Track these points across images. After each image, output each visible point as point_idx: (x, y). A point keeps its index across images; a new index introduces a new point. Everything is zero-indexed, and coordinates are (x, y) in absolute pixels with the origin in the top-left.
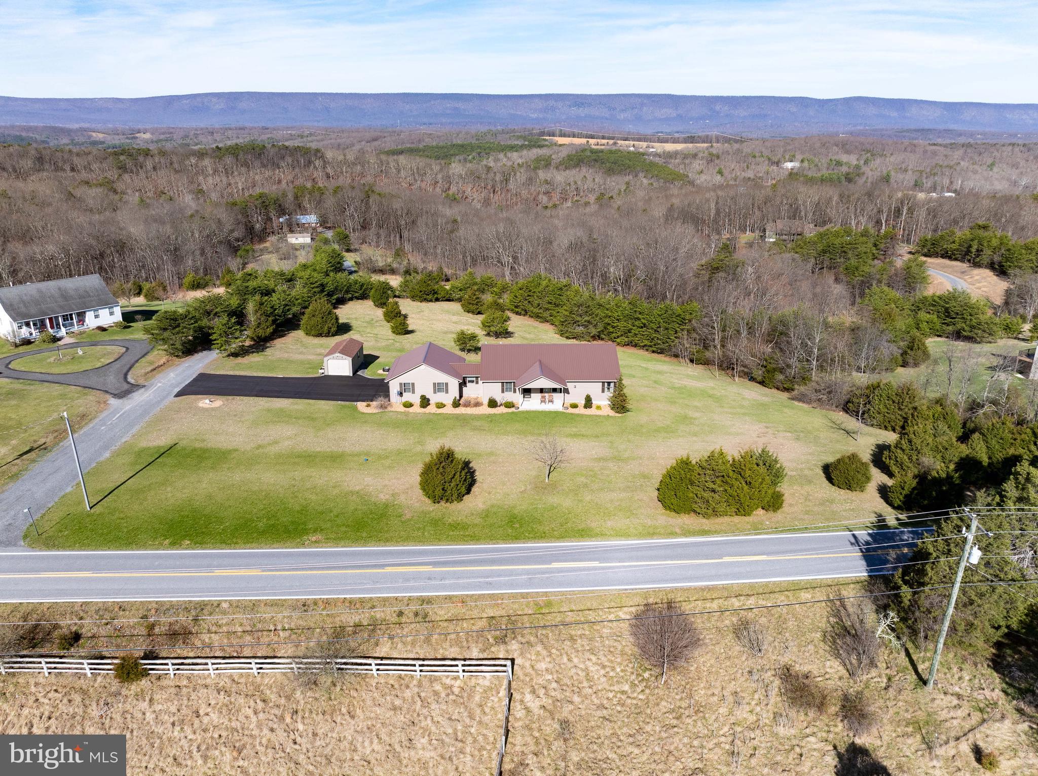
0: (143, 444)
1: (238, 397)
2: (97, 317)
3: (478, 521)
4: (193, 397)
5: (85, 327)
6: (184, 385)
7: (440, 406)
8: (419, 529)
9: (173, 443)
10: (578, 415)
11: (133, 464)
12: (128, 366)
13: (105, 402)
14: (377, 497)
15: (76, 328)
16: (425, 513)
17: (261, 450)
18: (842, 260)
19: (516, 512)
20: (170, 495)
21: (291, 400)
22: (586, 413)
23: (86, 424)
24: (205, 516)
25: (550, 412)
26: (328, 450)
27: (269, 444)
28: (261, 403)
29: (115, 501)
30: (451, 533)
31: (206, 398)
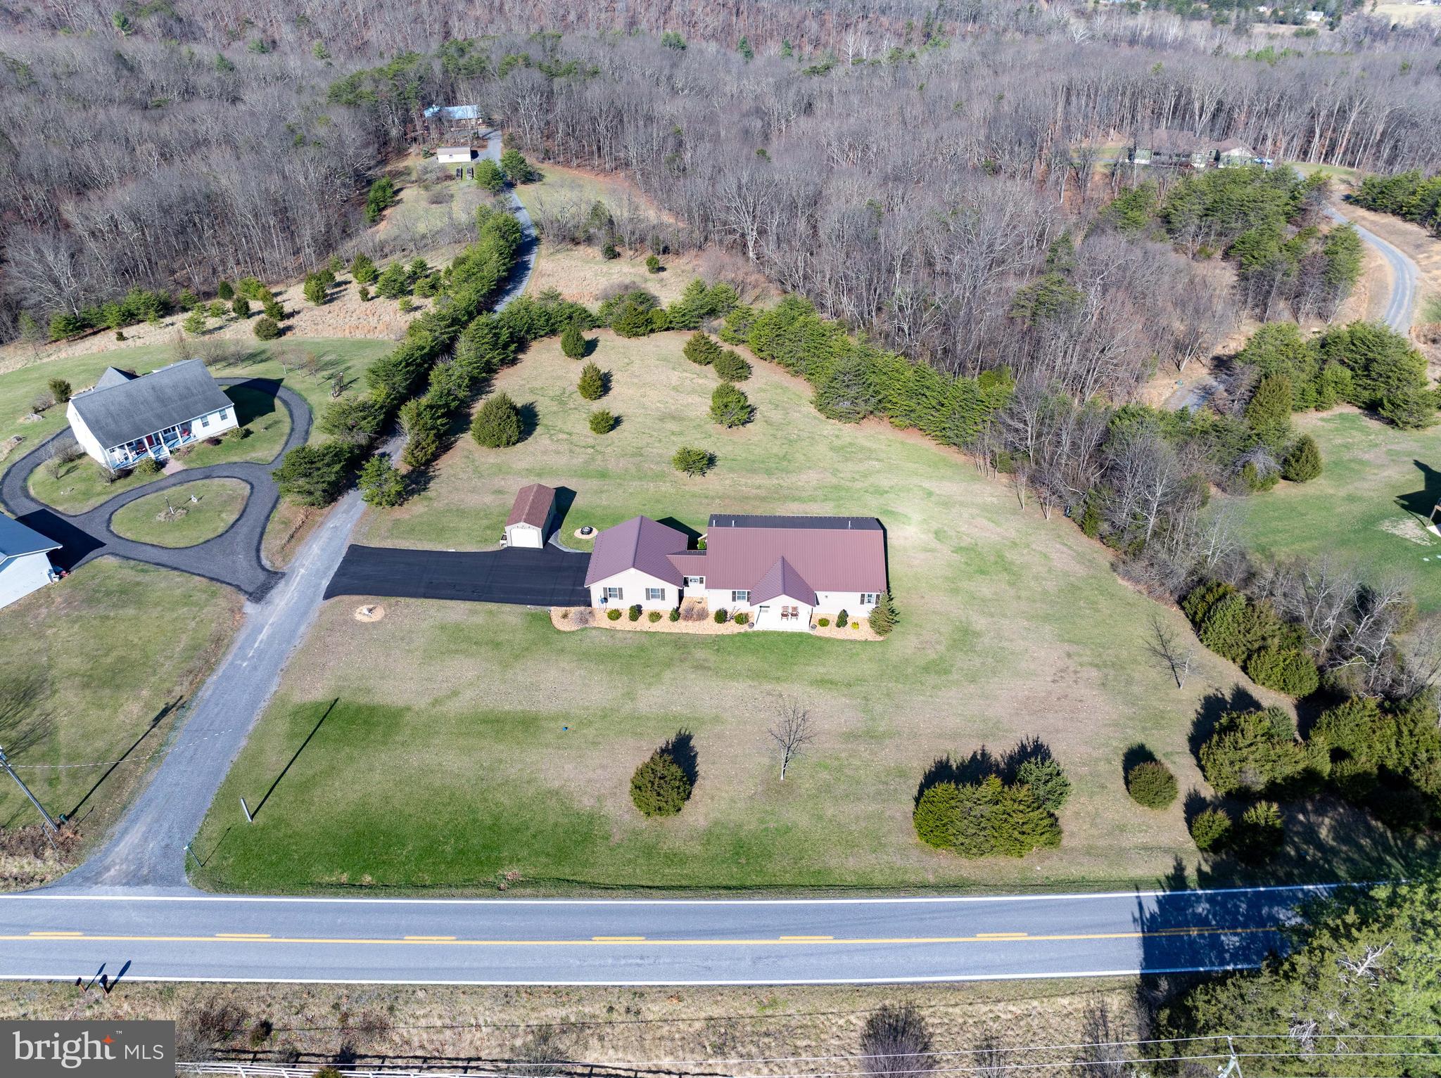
0: (298, 698)
1: (402, 600)
2: (205, 424)
3: (698, 849)
4: (345, 598)
5: (192, 439)
6: (332, 573)
7: (655, 616)
8: (630, 861)
9: (332, 698)
10: (828, 640)
11: (292, 736)
12: (259, 530)
13: (240, 610)
14: (580, 801)
15: (181, 443)
16: (636, 833)
17: (438, 708)
18: (1239, 225)
19: (743, 834)
20: (339, 794)
21: (468, 605)
22: (839, 637)
23: (224, 654)
24: (383, 833)
25: (793, 635)
26: (520, 708)
27: (448, 697)
28: (432, 611)
29: (279, 805)
30: (667, 871)
31: (362, 603)
